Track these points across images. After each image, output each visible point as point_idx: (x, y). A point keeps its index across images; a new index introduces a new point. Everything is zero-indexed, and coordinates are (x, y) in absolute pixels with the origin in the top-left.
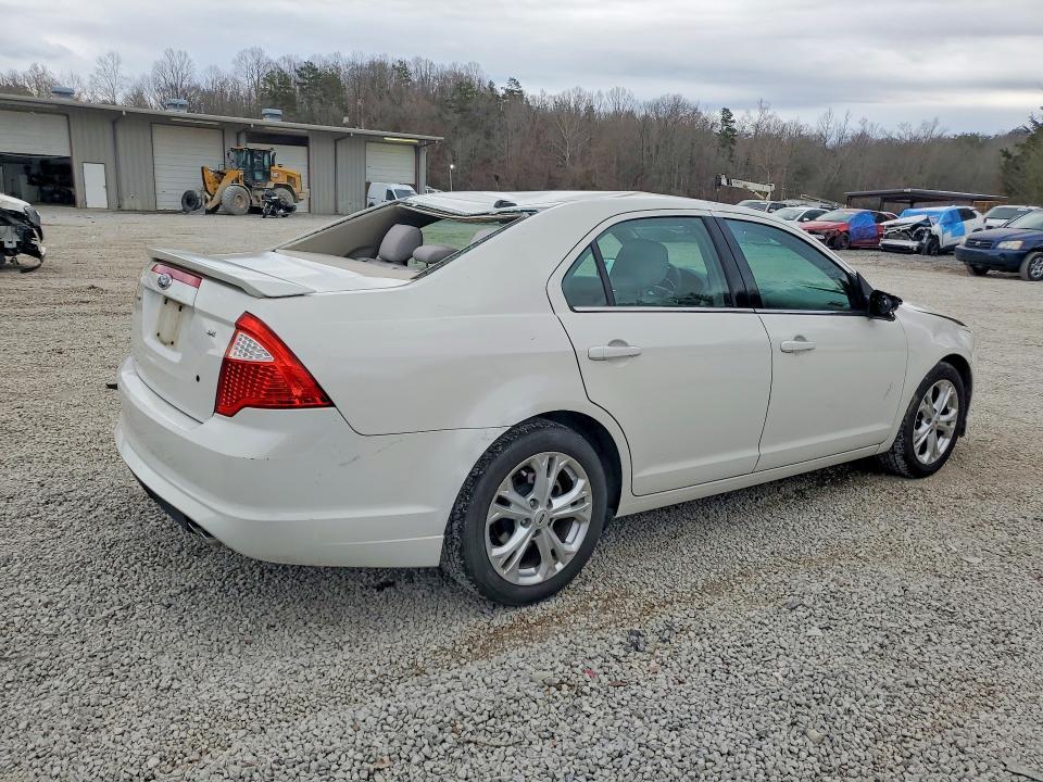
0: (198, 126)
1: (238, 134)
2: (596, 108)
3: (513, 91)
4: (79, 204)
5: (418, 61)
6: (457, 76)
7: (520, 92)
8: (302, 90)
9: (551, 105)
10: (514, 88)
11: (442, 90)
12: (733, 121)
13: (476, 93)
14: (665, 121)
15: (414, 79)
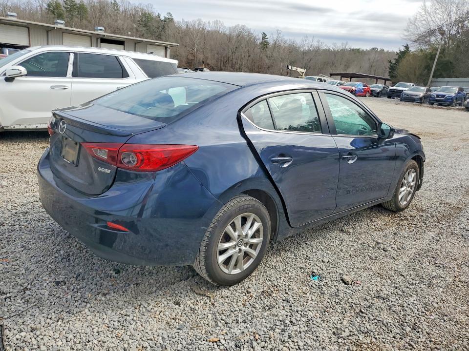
6: (142, 10)
7: (173, 19)
10: (170, 17)
11: (134, 16)
12: (267, 38)
13: (152, 18)
14: (238, 36)
15: (121, 9)
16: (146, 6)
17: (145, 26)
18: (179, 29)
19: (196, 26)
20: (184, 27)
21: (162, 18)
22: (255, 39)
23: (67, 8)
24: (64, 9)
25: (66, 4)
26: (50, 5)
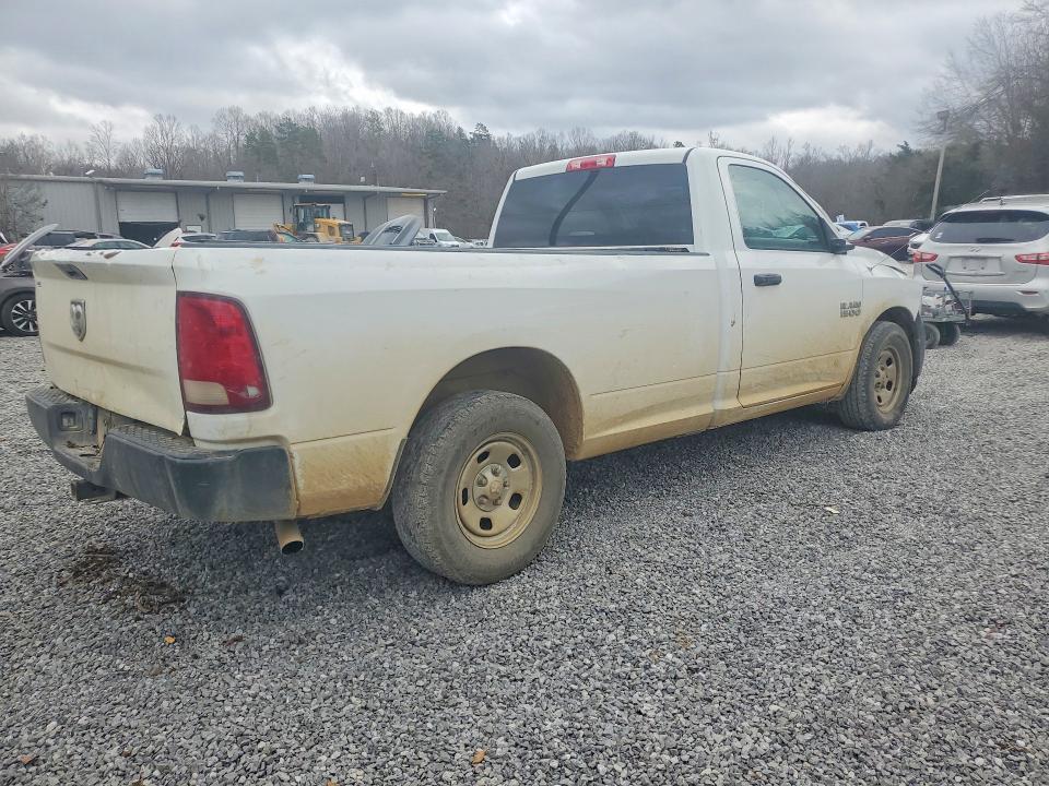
0: (265, 193)
1: (293, 198)
2: (559, 147)
3: (481, 135)
6: (427, 124)
7: (488, 135)
8: (282, 144)
9: (517, 146)
10: (482, 132)
15: (386, 128)
17: (433, 156)
18: (502, 154)
23: (281, 139)
24: (275, 141)
25: (280, 130)
26: (250, 138)
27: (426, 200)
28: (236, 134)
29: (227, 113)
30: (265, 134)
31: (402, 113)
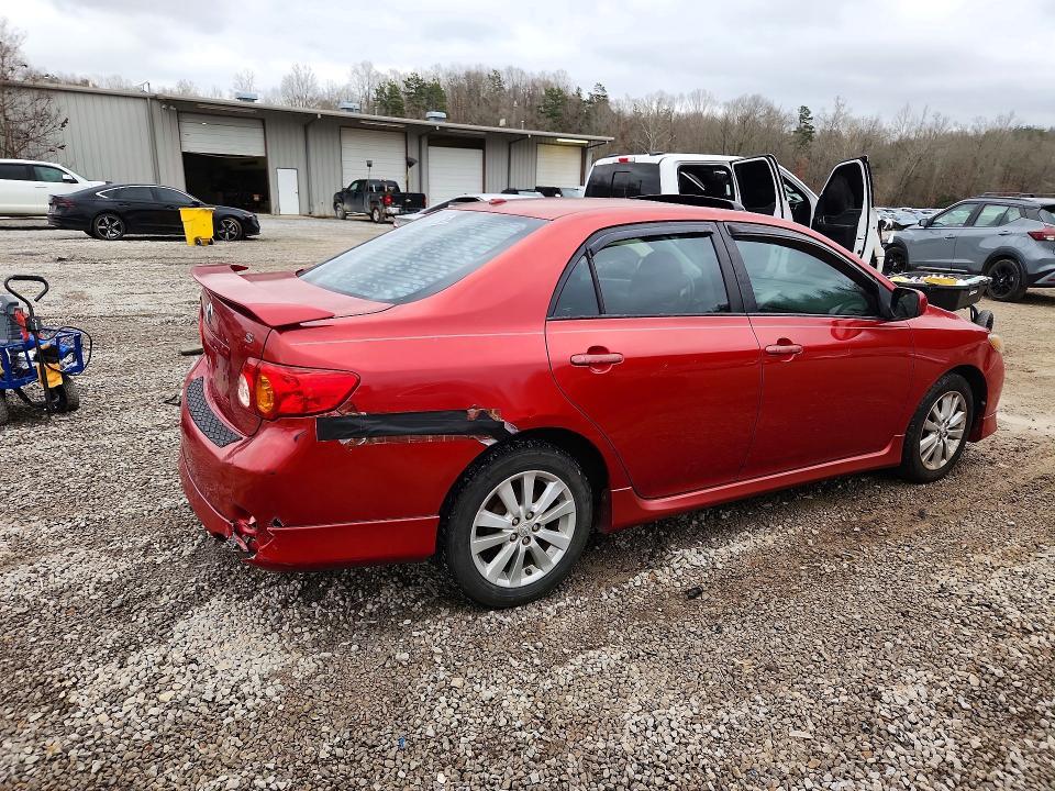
0: (383, 129)
1: (420, 138)
3: (599, 96)
4: (273, 212)
5: (510, 70)
6: (546, 84)
8: (410, 100)
10: (600, 93)
11: (531, 97)
12: (811, 119)
13: (565, 99)
14: (744, 120)
15: (507, 87)
16: (554, 75)
17: (553, 115)
18: (618, 117)
19: (654, 106)
20: (629, 111)
21: (586, 97)
22: (781, 122)
23: (408, 94)
24: (403, 96)
25: (408, 86)
26: (380, 92)
27: (584, 150)
28: (367, 88)
29: (360, 68)
30: (394, 89)
31: (522, 73)
